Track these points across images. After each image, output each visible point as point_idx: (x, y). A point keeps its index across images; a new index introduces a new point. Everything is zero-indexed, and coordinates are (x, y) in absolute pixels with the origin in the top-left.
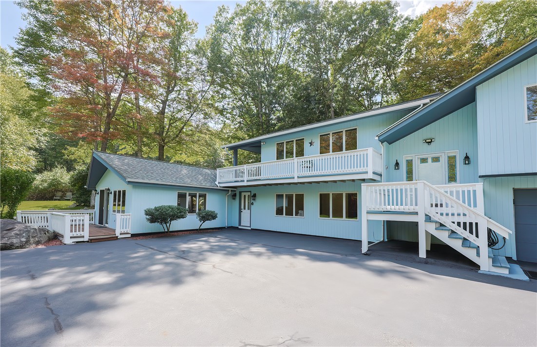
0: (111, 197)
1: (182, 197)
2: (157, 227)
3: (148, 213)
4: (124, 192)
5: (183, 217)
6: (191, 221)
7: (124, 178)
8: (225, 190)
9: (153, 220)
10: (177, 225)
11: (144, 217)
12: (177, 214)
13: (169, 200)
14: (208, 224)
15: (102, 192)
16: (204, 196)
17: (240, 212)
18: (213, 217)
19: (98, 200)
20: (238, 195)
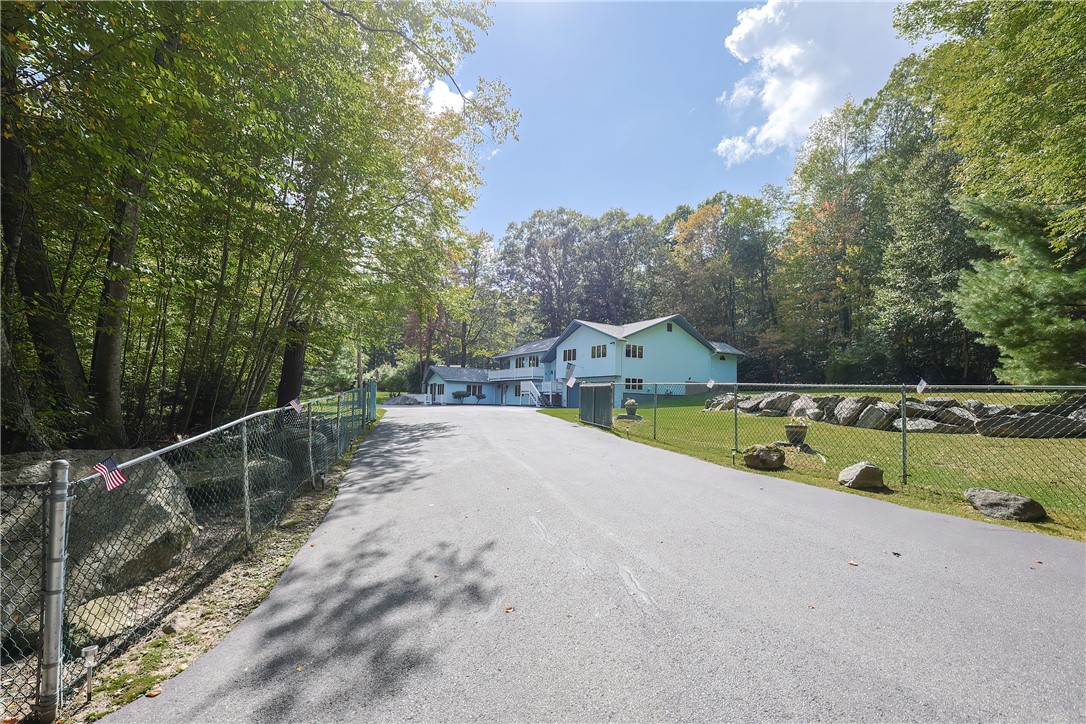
0: (437, 388)
1: (469, 387)
2: (457, 400)
3: (454, 394)
4: (443, 385)
5: (468, 396)
6: (472, 399)
7: (445, 379)
8: (494, 383)
9: (455, 397)
10: (466, 400)
11: (452, 396)
12: (466, 394)
13: (463, 388)
14: (481, 401)
15: (431, 385)
16: (481, 386)
17: (502, 396)
18: (484, 397)
19: (429, 388)
20: (501, 386)
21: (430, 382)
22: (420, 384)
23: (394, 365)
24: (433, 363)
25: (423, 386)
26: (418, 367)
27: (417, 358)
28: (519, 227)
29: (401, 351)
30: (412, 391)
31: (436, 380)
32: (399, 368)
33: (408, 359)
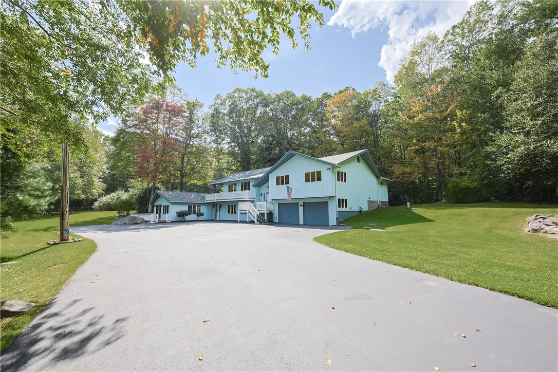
0: (162, 208)
1: (190, 207)
2: (180, 219)
3: (177, 213)
4: (168, 206)
5: (190, 215)
6: (193, 217)
7: (169, 201)
8: (209, 204)
9: (179, 216)
10: (188, 218)
11: (176, 215)
12: (188, 213)
13: (185, 208)
14: (200, 218)
15: (157, 206)
16: (200, 206)
17: (216, 213)
18: (202, 215)
19: (155, 209)
20: (215, 206)
21: (157, 204)
22: (147, 205)
23: (127, 191)
24: (158, 189)
25: (150, 206)
26: (145, 192)
27: (145, 185)
28: (223, 98)
29: (133, 181)
30: (141, 212)
31: (162, 202)
32: (131, 193)
33: (137, 186)
